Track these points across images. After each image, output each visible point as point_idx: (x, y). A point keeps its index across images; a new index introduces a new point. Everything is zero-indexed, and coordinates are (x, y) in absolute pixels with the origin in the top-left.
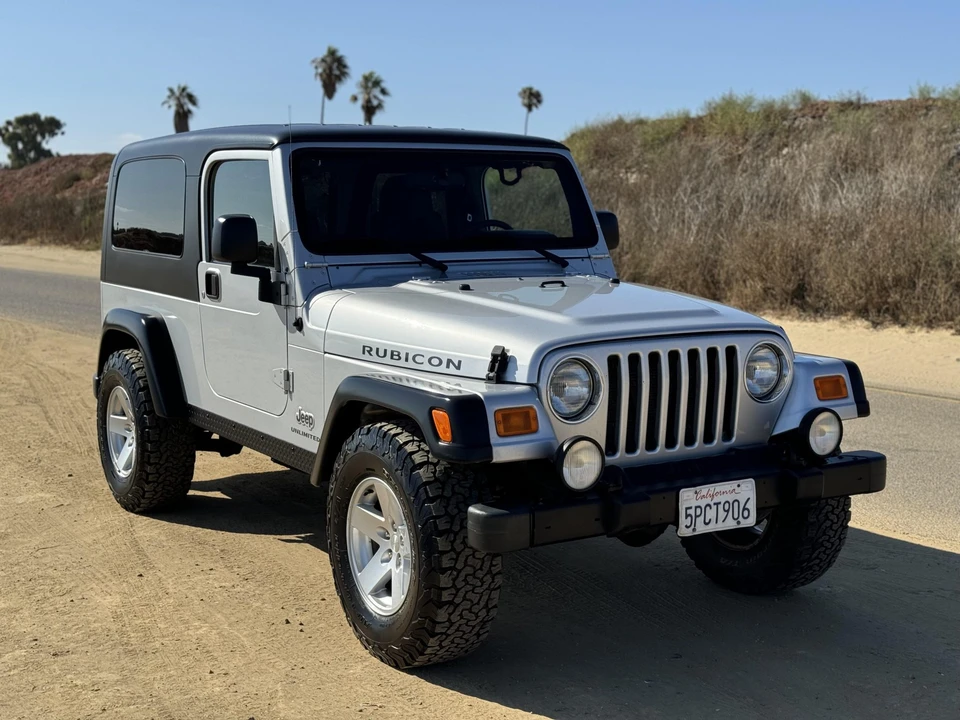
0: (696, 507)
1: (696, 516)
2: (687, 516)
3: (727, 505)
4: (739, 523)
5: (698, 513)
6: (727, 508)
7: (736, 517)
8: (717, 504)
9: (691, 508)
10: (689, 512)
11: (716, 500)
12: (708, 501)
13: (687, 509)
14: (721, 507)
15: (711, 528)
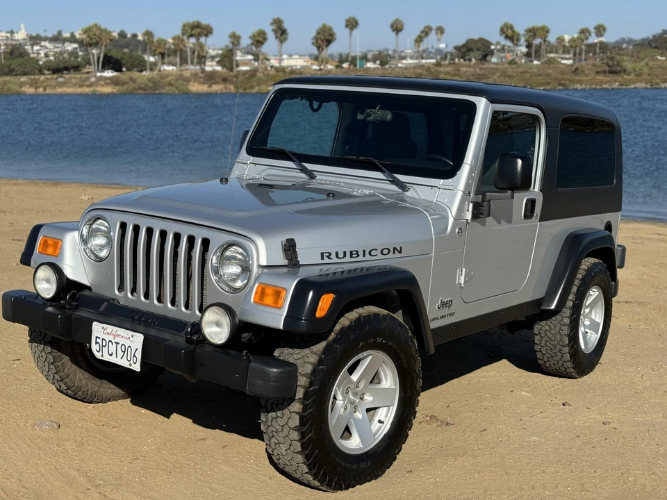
0: (103, 339)
1: (103, 346)
2: (96, 343)
3: (123, 347)
4: (130, 365)
5: (104, 344)
6: (123, 350)
7: (129, 359)
8: (117, 343)
9: (99, 338)
10: (98, 340)
11: (117, 340)
12: (111, 338)
13: (97, 337)
14: (119, 346)
15: (113, 360)
